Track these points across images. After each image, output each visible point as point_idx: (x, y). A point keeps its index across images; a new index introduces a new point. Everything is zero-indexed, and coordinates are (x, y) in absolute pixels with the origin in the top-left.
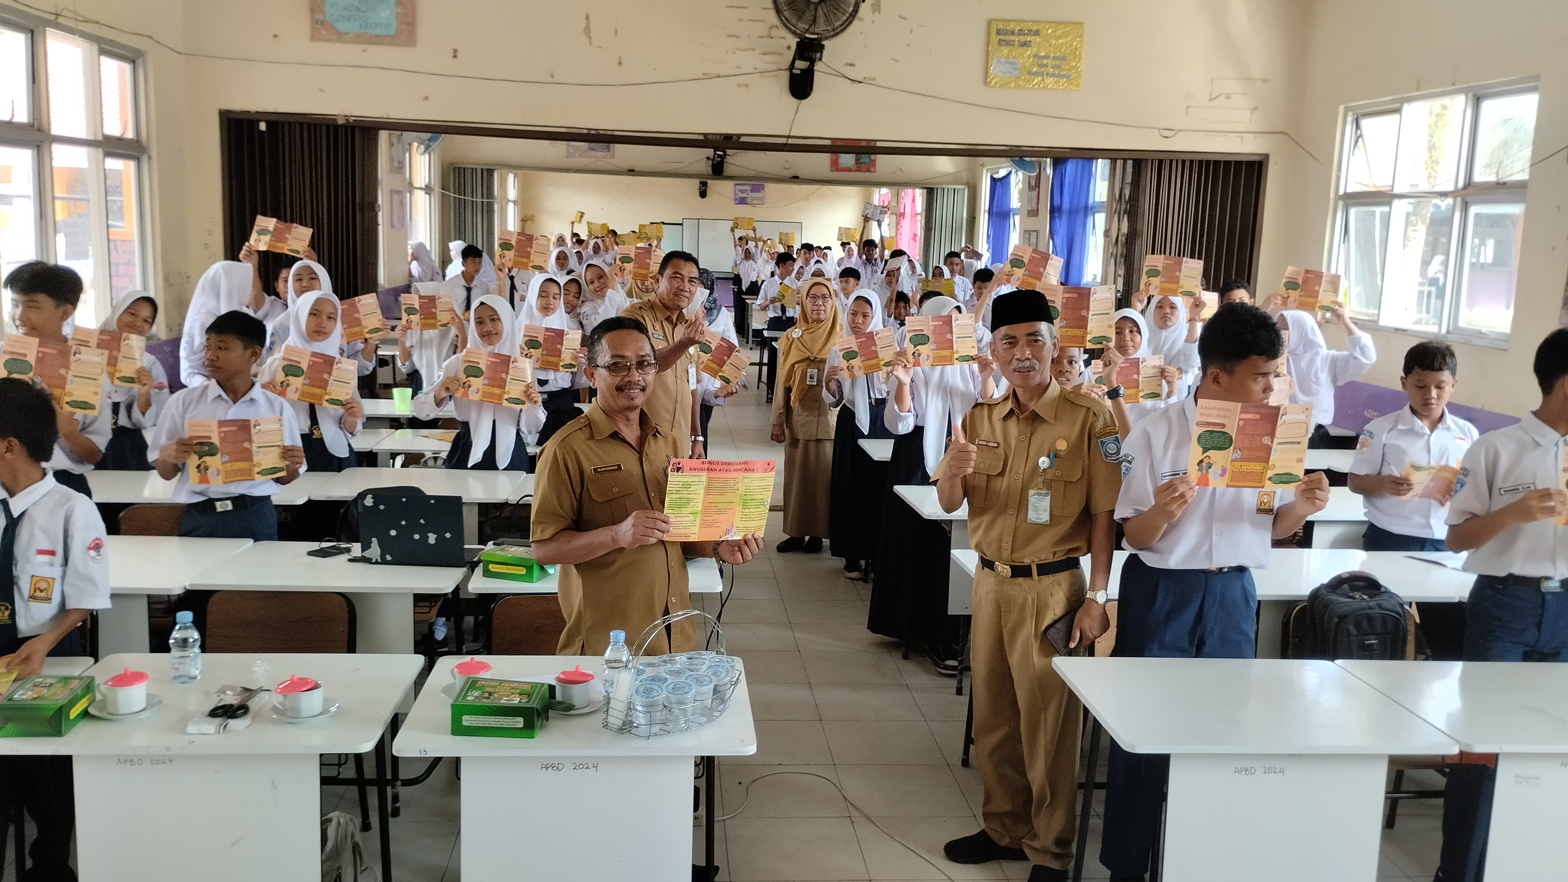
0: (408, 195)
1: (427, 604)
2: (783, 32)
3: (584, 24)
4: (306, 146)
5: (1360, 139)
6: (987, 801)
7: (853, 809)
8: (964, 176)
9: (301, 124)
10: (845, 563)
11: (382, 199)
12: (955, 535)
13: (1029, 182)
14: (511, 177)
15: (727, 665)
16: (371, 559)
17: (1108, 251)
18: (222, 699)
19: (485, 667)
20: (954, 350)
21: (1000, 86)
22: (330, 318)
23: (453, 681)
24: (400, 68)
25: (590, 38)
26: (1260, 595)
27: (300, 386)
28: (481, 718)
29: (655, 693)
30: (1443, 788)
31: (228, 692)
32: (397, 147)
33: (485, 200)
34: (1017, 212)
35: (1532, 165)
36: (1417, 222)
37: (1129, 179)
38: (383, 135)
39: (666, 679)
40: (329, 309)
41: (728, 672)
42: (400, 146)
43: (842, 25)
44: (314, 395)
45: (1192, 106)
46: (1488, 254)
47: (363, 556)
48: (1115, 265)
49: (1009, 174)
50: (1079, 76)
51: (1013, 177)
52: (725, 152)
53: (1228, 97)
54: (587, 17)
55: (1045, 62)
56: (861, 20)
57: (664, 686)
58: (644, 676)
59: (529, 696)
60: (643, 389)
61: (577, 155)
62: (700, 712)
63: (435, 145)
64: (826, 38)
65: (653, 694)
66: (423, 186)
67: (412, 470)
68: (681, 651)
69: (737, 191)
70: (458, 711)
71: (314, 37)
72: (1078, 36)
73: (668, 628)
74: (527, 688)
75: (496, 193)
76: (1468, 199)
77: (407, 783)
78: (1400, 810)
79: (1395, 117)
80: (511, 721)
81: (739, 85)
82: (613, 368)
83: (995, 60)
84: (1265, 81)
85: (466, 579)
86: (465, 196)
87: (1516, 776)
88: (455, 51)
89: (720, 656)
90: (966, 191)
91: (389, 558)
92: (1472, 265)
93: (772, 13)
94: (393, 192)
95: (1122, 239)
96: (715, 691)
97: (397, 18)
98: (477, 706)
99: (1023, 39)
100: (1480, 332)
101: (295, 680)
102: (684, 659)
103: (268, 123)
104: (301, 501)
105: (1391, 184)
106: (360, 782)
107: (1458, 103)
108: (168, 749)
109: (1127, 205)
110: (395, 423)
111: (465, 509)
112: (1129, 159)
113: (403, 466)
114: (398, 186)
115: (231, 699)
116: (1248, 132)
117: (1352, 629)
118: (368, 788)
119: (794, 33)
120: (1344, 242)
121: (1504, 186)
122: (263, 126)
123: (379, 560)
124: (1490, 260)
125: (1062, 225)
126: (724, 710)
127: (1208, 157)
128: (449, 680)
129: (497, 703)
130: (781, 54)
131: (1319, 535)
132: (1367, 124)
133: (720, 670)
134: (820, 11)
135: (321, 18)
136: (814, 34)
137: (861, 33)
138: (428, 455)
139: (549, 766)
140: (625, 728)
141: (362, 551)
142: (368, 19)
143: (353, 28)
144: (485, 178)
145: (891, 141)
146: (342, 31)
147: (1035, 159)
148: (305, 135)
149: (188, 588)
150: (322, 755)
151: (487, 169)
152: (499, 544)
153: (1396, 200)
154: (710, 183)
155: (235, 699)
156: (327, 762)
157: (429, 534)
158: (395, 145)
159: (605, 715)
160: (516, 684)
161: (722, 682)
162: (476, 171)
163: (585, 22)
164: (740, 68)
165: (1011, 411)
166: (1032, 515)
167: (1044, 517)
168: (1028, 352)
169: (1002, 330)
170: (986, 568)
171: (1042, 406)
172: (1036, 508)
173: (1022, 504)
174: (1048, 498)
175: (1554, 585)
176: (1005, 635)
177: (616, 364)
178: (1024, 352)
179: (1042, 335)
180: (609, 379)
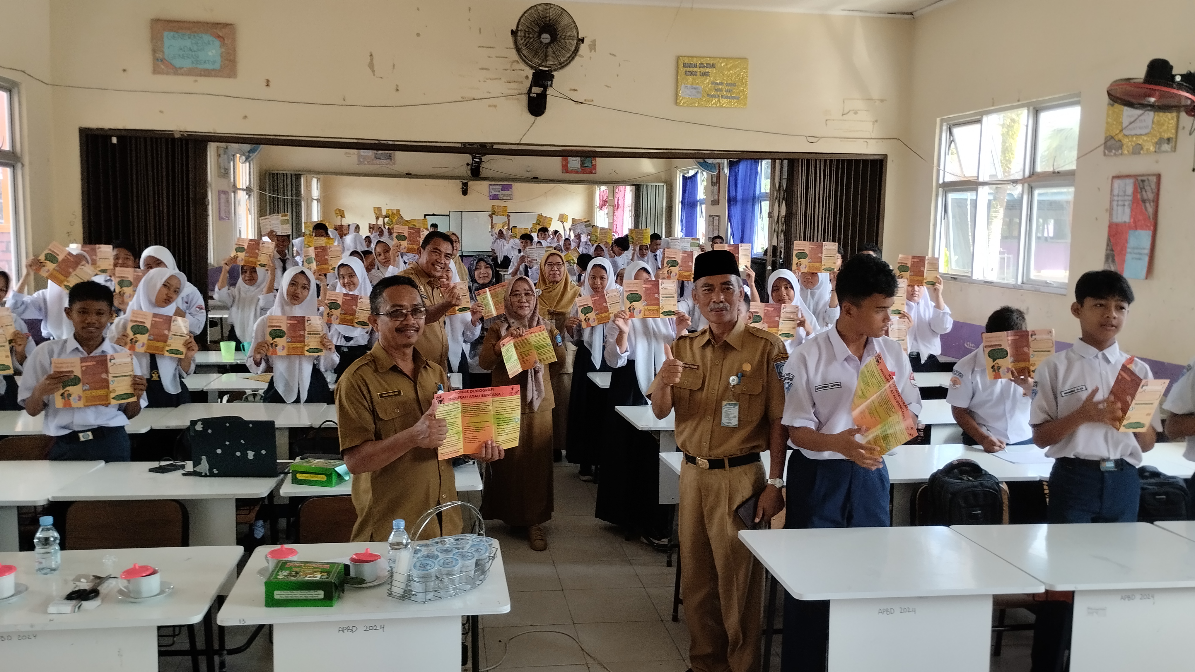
0: (233, 194)
1: (248, 508)
2: (522, 66)
3: (368, 61)
4: (149, 154)
5: (953, 142)
6: (693, 647)
7: (589, 658)
8: (663, 176)
9: (145, 138)
10: (579, 468)
11: (211, 196)
12: (663, 442)
13: (712, 179)
14: (314, 181)
15: (486, 544)
16: (201, 473)
17: (772, 228)
18: (77, 585)
19: (293, 552)
20: (660, 306)
21: (687, 105)
23: (267, 564)
24: (223, 94)
25: (373, 71)
26: (893, 480)
27: (145, 341)
28: (289, 592)
29: (429, 567)
30: (1032, 622)
31: (82, 580)
32: (224, 157)
33: (294, 198)
34: (702, 202)
35: (1078, 158)
36: (997, 205)
37: (785, 175)
38: (212, 148)
39: (438, 556)
41: (487, 548)
42: (226, 156)
43: (566, 60)
44: (157, 348)
45: (830, 120)
46: (1050, 230)
47: (194, 471)
49: (697, 173)
50: (746, 97)
51: (699, 176)
52: (481, 160)
53: (856, 113)
54: (371, 55)
55: (720, 87)
56: (581, 56)
57: (436, 562)
58: (421, 554)
59: (328, 573)
60: (417, 331)
61: (366, 163)
62: (465, 580)
63: (253, 156)
64: (555, 70)
65: (427, 568)
66: (245, 188)
67: (235, 404)
68: (450, 534)
69: (491, 190)
70: (271, 587)
71: (156, 71)
72: (744, 68)
73: (440, 516)
74: (327, 567)
75: (303, 193)
76: (1033, 184)
77: (232, 652)
78: (1004, 642)
79: (977, 126)
80: (313, 593)
81: (489, 106)
82: (392, 315)
83: (683, 86)
84: (882, 101)
85: (279, 485)
86: (278, 195)
87: (1089, 608)
88: (268, 81)
89: (481, 537)
90: (665, 187)
91: (215, 471)
92: (1038, 238)
93: (514, 51)
94: (220, 192)
95: (781, 220)
96: (477, 564)
97: (221, 56)
98: (286, 583)
99: (703, 70)
100: (1046, 283)
101: (137, 567)
102: (452, 540)
103: (119, 138)
104: (144, 431)
105: (976, 175)
106: (193, 653)
107: (1023, 116)
108: (32, 626)
109: (784, 193)
110: (223, 369)
111: (277, 433)
112: (786, 159)
113: (228, 401)
114: (225, 188)
115: (85, 585)
116: (872, 139)
117: (962, 503)
118: (200, 657)
119: (531, 66)
120: (944, 219)
121: (1059, 174)
122: (114, 140)
123: (208, 474)
124: (1051, 234)
125: (737, 211)
126: (484, 579)
127: (842, 157)
128: (264, 564)
129: (302, 580)
130: (521, 82)
131: (935, 435)
132: (957, 131)
133: (481, 548)
134: (550, 50)
135: (161, 56)
136: (546, 67)
137: (582, 66)
138: (249, 392)
139: (345, 628)
140: (406, 596)
141: (194, 467)
142: (198, 57)
143: (187, 64)
144: (294, 181)
145: (607, 147)
146: (177, 66)
147: (715, 161)
148: (149, 146)
149: (51, 500)
150: (159, 628)
151: (295, 174)
152: (304, 459)
153: (981, 186)
154: (471, 183)
155: (88, 586)
156: (164, 634)
157: (249, 452)
158: (222, 156)
159: (389, 587)
160: (317, 564)
161: (482, 557)
162: (287, 176)
163: (369, 58)
164: (490, 93)
165: (709, 342)
166: (725, 421)
167: (734, 422)
168: (722, 297)
169: (702, 280)
170: (689, 463)
171: (731, 338)
172: (728, 415)
173: (717, 412)
174: (737, 407)
175: (1110, 465)
176: (705, 513)
177: (396, 311)
178: (719, 297)
179: (732, 285)
180: (390, 324)
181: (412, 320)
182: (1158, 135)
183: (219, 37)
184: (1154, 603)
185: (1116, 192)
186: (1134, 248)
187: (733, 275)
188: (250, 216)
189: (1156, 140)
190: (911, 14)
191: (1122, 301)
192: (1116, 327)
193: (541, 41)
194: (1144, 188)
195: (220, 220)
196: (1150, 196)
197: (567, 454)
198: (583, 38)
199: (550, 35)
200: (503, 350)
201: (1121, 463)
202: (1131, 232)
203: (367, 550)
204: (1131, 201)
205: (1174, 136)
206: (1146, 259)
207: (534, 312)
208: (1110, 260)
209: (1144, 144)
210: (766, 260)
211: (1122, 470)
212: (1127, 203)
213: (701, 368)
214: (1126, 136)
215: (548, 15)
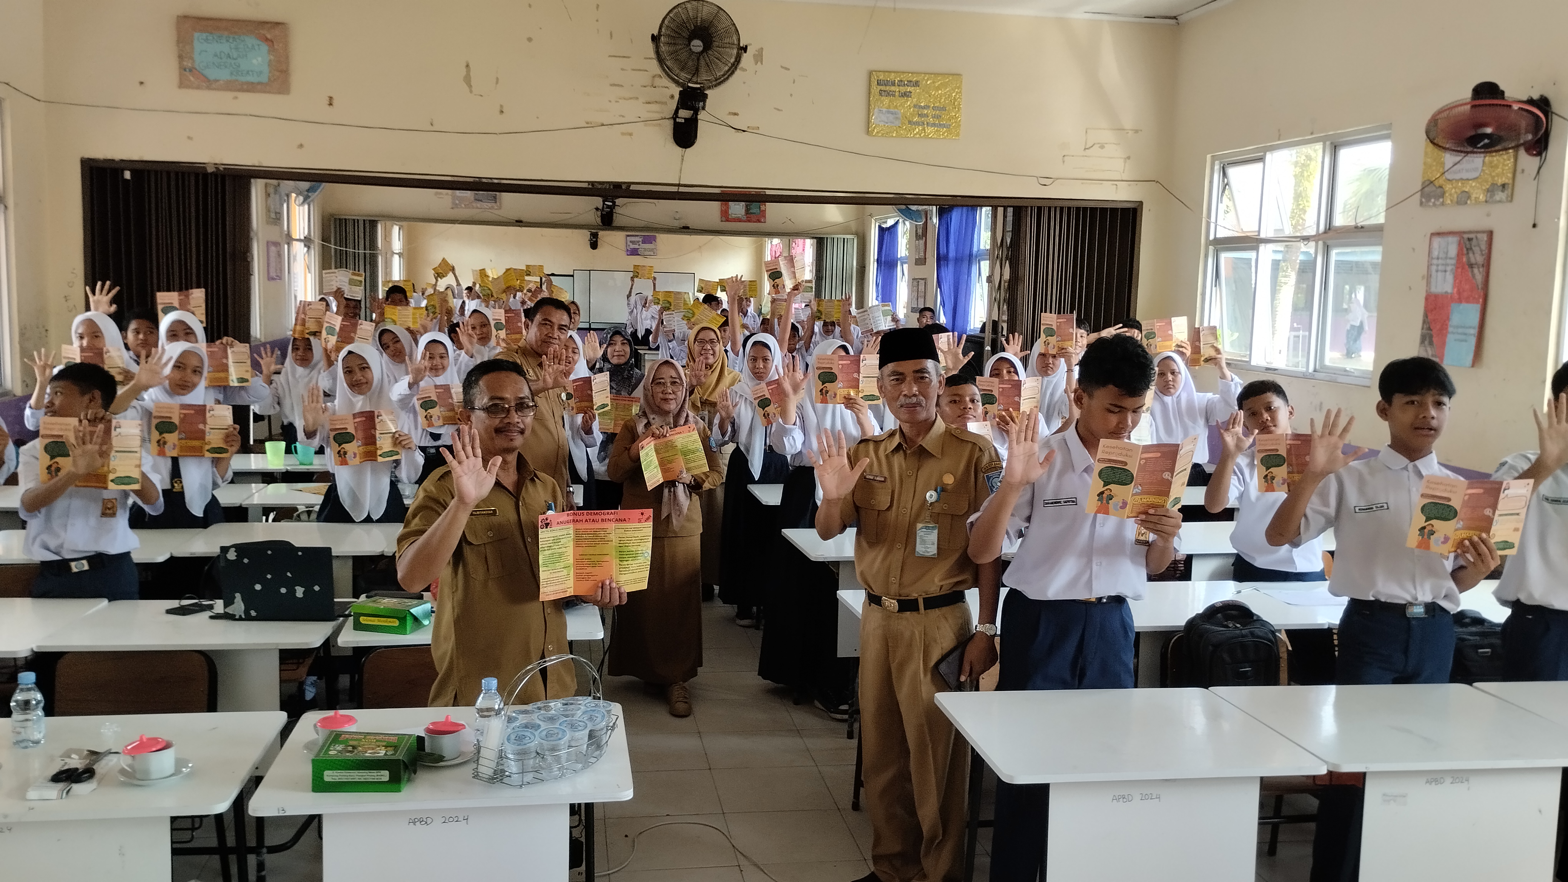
0: (286, 246)
1: (295, 661)
2: (665, 81)
3: (464, 71)
4: (173, 196)
5: (1227, 187)
6: (877, 842)
7: (742, 858)
8: (853, 226)
9: (168, 173)
10: (736, 610)
11: (257, 249)
13: (916, 231)
14: (396, 229)
15: (604, 709)
16: (235, 615)
17: (992, 296)
18: (66, 763)
19: (351, 720)
21: (882, 135)
22: (195, 371)
23: (316, 736)
24: (272, 116)
25: (470, 86)
26: (1139, 627)
28: (344, 773)
29: (527, 740)
30: (1315, 812)
31: (73, 756)
32: (274, 198)
33: (368, 252)
34: (904, 261)
35: (1388, 209)
36: (1287, 268)
37: (1009, 228)
38: (257, 188)
39: (539, 726)
40: (194, 362)
41: (603, 716)
42: (277, 197)
43: (723, 75)
45: (1068, 155)
47: (225, 613)
48: (999, 310)
49: (897, 223)
50: (958, 125)
51: (900, 227)
52: (614, 203)
53: (1102, 147)
54: (467, 66)
55: (926, 112)
56: (744, 70)
57: (537, 733)
58: (517, 724)
59: (396, 748)
60: (522, 432)
61: (463, 205)
62: (574, 758)
63: (313, 196)
64: (709, 88)
65: (525, 741)
66: (302, 238)
67: (284, 524)
68: (556, 697)
69: (629, 243)
70: (320, 766)
71: (183, 84)
72: (956, 87)
73: (544, 672)
74: (394, 739)
75: (379, 245)
76: (1329, 242)
77: (274, 849)
78: (1281, 837)
79: (1259, 166)
80: (375, 774)
81: (623, 134)
82: (490, 410)
83: (876, 110)
84: (1136, 131)
85: (337, 632)
86: (346, 248)
87: (1384, 795)
88: (331, 98)
89: (597, 701)
90: (855, 241)
91: (253, 613)
93: (655, 62)
94: (269, 244)
95: (1004, 285)
96: (591, 735)
97: (269, 65)
98: (339, 760)
99: (903, 89)
100: (1346, 371)
101: (145, 740)
103: (133, 172)
104: (161, 559)
105: (1257, 229)
106: (222, 850)
107: (1317, 151)
108: (6, 816)
109: (1008, 251)
110: (268, 477)
111: (336, 564)
112: (1010, 206)
113: (274, 520)
114: (275, 238)
115: (76, 762)
116: (1123, 181)
117: (1226, 657)
118: (230, 856)
119: (677, 83)
120: (1216, 286)
121: (1362, 230)
122: (127, 175)
123: (243, 617)
125: (948, 273)
126: (600, 755)
127: (1083, 204)
128: (312, 735)
129: (361, 756)
130: (665, 103)
131: (1198, 568)
132: (1233, 172)
133: (596, 715)
134: (702, 62)
135: (190, 65)
136: (696, 83)
137: (744, 83)
138: (302, 509)
139: (416, 820)
140: (497, 778)
141: (226, 606)
142: (239, 66)
143: (223, 75)
144: (368, 230)
145: (779, 189)
146: (212, 78)
147: (920, 208)
148: (173, 183)
149: (35, 650)
150: (174, 819)
151: (370, 221)
152: (371, 597)
153: (1263, 244)
154: (601, 233)
155: (80, 763)
156: (179, 827)
157: (297, 588)
158: (272, 195)
159: (475, 766)
160: (381, 737)
161: (598, 727)
162: (358, 222)
163: (465, 70)
164: (623, 116)
165: (899, 447)
166: (920, 549)
167: (932, 550)
168: (915, 389)
169: (890, 367)
170: (872, 604)
171: (929, 441)
172: (923, 542)
173: (910, 538)
174: (936, 532)
175: (1419, 611)
176: (894, 670)
177: (495, 405)
178: (911, 389)
179: (928, 373)
180: (487, 421)
181: (515, 418)
182: (1490, 179)
183: (267, 40)
184: (1469, 789)
185: (1435, 253)
186: (1457, 327)
187: (930, 360)
188: (309, 275)
189: (1488, 187)
190: (1175, 18)
191: (1441, 395)
192: (1435, 430)
193: (690, 49)
194: (1471, 249)
195: (268, 280)
196: (1479, 258)
197: (720, 590)
198: (746, 46)
199: (702, 41)
200: (642, 454)
201: (1432, 608)
202: (1454, 306)
203: (447, 717)
204: (1454, 265)
205: (1510, 182)
206: (1473, 341)
207: (682, 406)
208: (1426, 342)
209: (1472, 191)
210: (984, 338)
211: (1434, 616)
212: (1449, 268)
213: (888, 480)
214: (1449, 180)
215: (700, 15)
